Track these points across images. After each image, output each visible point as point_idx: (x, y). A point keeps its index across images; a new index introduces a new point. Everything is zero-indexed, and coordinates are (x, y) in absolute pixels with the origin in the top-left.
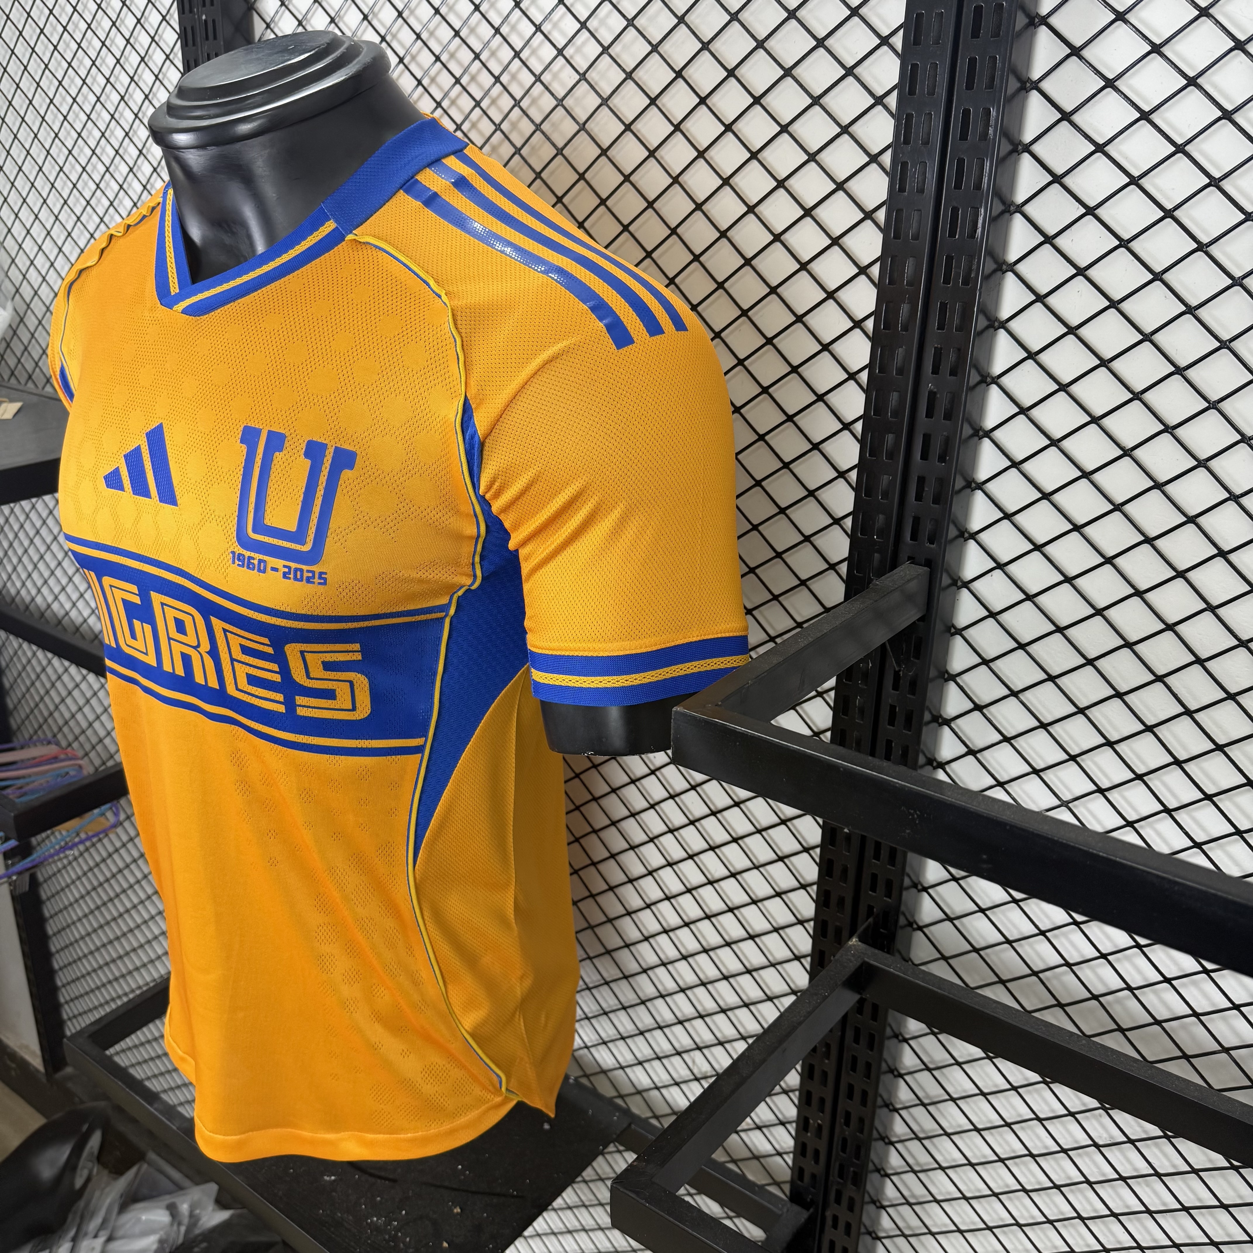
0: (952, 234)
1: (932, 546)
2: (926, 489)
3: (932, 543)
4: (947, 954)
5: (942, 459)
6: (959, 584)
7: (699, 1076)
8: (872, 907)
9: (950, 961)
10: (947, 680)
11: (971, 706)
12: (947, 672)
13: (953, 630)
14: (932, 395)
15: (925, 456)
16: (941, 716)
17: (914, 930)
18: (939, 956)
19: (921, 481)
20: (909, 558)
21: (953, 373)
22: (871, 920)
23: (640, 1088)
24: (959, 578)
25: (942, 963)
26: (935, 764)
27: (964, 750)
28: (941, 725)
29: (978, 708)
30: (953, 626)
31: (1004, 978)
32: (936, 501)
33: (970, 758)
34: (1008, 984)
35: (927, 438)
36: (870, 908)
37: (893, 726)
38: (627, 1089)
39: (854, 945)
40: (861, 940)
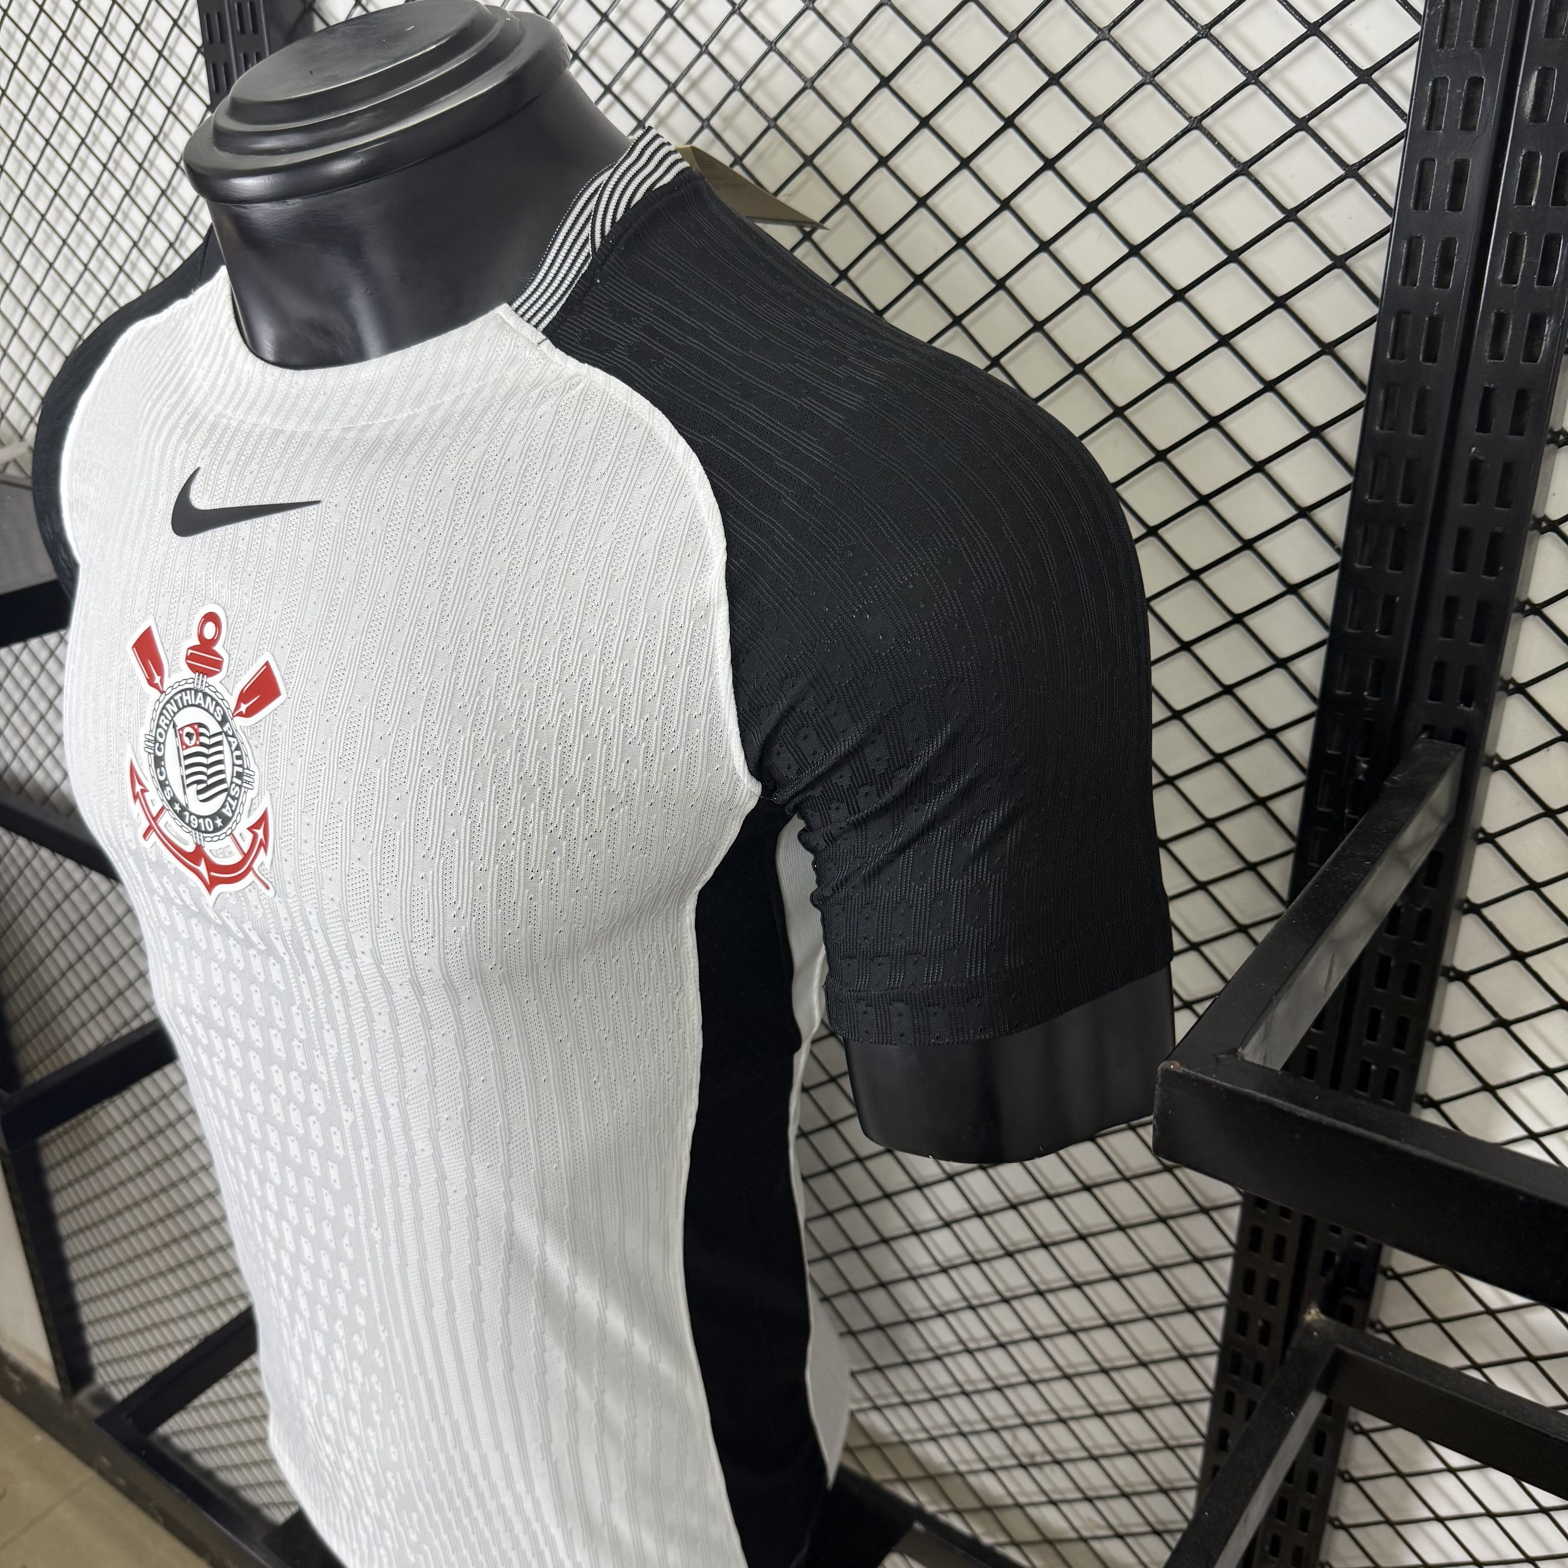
0: (1523, 197)
1: (1467, 709)
2: (1460, 617)
3: (1468, 705)
4: (1440, 1315)
5: (1491, 570)
6: (1496, 763)
7: (1025, 1460)
8: (1333, 1255)
9: (1448, 1326)
10: (1466, 912)
11: (1506, 953)
12: (1467, 901)
13: (1481, 836)
14: (1475, 466)
15: (1460, 564)
16: (1453, 969)
17: (1390, 1278)
18: (1426, 1316)
19: (1452, 604)
20: (1426, 728)
21: (1517, 429)
22: (1331, 1274)
23: (932, 1471)
24: (1497, 756)
25: (1432, 1328)
26: (1438, 1039)
27: (1489, 1019)
28: (1451, 980)
29: (1518, 956)
30: (1482, 830)
31: (1536, 1352)
32: (1477, 637)
33: (1499, 1032)
34: (1542, 1363)
35: (1464, 536)
36: (1329, 1256)
37: (1384, 987)
38: (910, 1470)
39: (1314, 1321)
40: (1324, 1310)
